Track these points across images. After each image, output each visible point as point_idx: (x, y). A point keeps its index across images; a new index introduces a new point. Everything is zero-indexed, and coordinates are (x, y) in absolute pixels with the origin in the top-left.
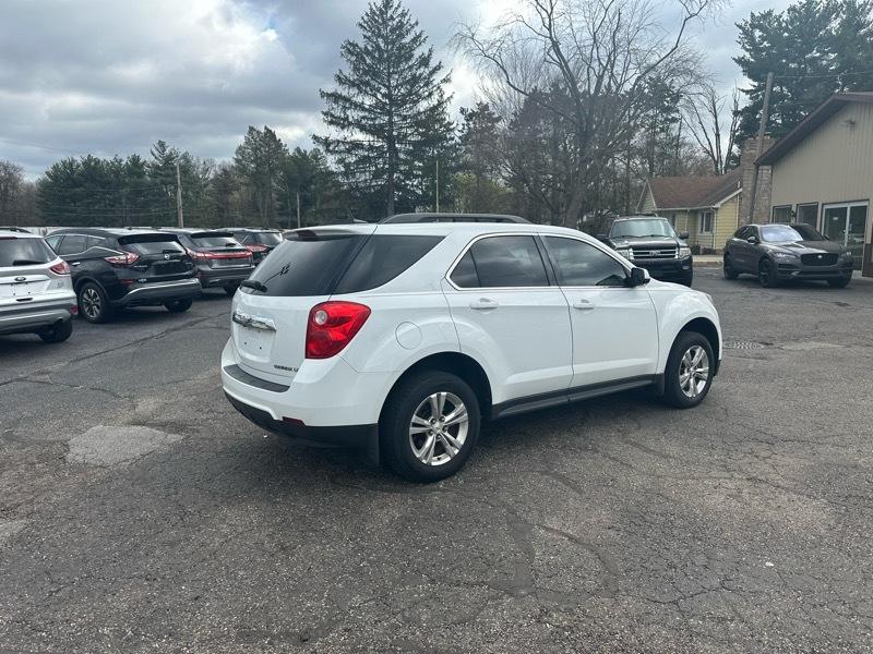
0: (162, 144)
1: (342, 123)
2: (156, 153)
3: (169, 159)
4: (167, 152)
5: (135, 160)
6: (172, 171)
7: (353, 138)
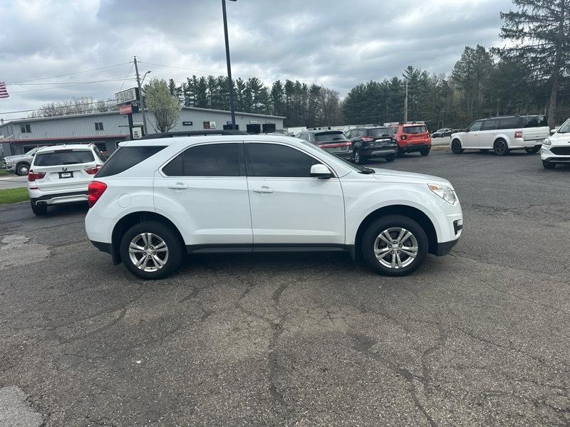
0: (410, 68)
1: (519, 34)
2: (406, 75)
3: (415, 76)
4: (414, 72)
5: (395, 80)
6: (417, 83)
7: (523, 45)
